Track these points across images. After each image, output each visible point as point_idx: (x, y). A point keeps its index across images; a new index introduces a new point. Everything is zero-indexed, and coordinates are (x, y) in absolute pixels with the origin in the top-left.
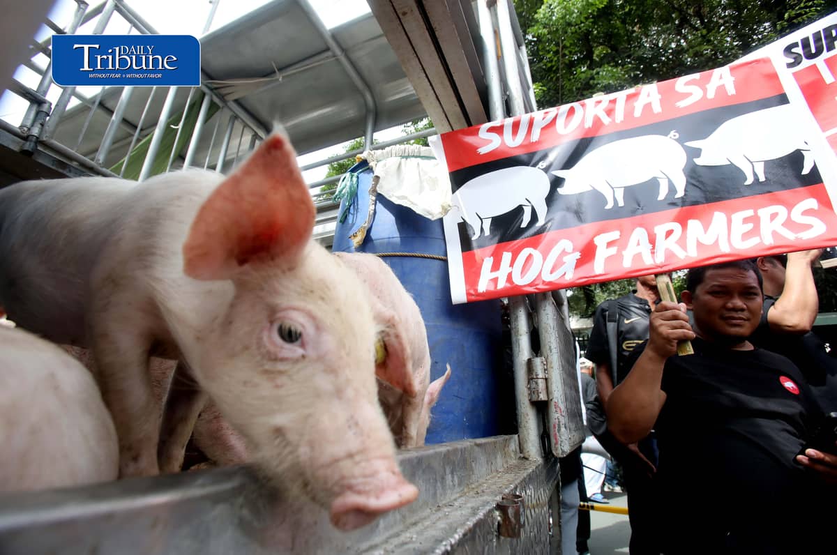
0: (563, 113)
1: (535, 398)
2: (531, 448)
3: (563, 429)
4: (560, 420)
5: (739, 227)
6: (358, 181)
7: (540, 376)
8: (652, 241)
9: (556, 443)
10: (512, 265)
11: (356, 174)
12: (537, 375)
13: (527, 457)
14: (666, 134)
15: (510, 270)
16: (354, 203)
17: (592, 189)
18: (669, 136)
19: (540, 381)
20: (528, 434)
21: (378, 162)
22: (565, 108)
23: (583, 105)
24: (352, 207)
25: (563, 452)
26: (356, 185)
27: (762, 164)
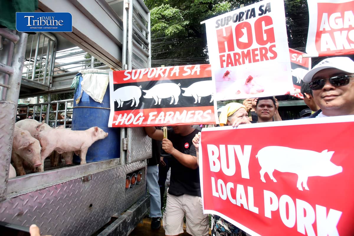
0: (151, 71)
1: (124, 149)
2: (122, 162)
4: (129, 155)
5: (190, 115)
6: (79, 80)
8: (165, 116)
10: (126, 118)
11: (79, 76)
12: (124, 143)
14: (177, 84)
15: (125, 119)
17: (152, 98)
19: (125, 145)
20: (122, 158)
21: (85, 74)
23: (157, 69)
25: (129, 163)
26: (78, 82)
27: (201, 98)
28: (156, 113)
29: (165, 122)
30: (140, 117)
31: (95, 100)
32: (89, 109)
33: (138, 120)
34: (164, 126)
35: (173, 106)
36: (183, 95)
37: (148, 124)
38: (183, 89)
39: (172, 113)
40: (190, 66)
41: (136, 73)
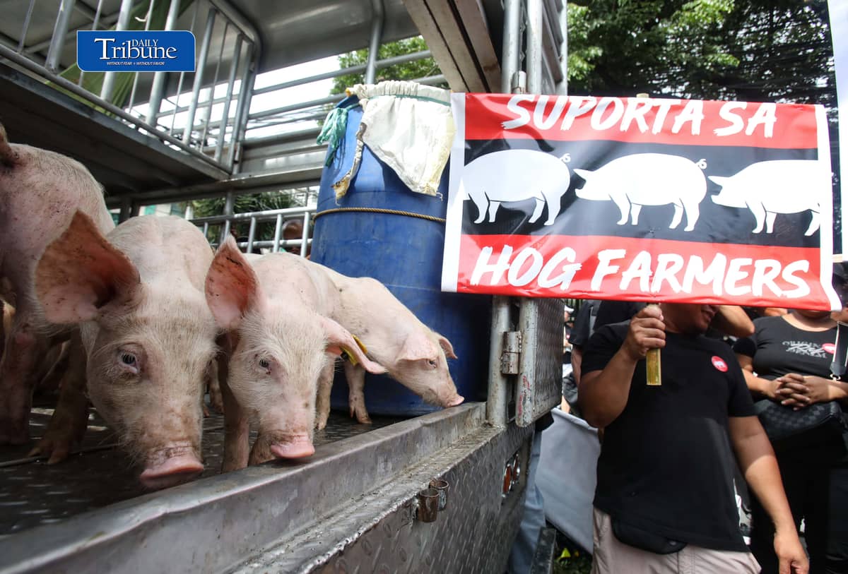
0: (602, 106)
1: (505, 371)
2: (496, 416)
3: (528, 402)
4: (527, 393)
5: (736, 273)
6: (347, 119)
7: (514, 350)
8: (654, 267)
9: (520, 414)
10: (511, 262)
11: (345, 110)
12: (510, 349)
13: (491, 423)
14: (696, 161)
15: (507, 266)
16: (341, 145)
17: (610, 199)
18: (698, 163)
19: (512, 355)
20: (496, 402)
21: (369, 99)
22: (606, 100)
23: (625, 104)
24: (339, 150)
25: (525, 423)
26: (344, 125)
27: (775, 215)
28: (620, 254)
29: (656, 288)
30: (565, 262)
31: (411, 187)
32: (380, 217)
33: (558, 271)
34: (648, 303)
35: (680, 235)
36: (716, 199)
37: (595, 292)
38: (716, 180)
39: (678, 259)
40: (743, 105)
41: (549, 107)
